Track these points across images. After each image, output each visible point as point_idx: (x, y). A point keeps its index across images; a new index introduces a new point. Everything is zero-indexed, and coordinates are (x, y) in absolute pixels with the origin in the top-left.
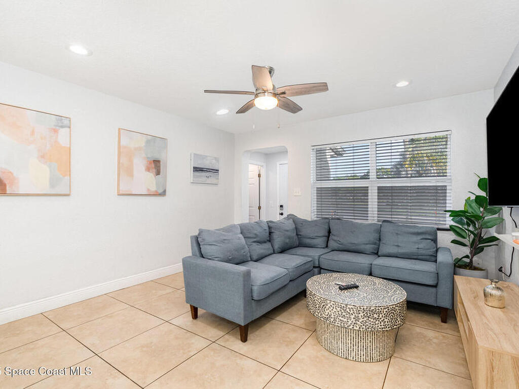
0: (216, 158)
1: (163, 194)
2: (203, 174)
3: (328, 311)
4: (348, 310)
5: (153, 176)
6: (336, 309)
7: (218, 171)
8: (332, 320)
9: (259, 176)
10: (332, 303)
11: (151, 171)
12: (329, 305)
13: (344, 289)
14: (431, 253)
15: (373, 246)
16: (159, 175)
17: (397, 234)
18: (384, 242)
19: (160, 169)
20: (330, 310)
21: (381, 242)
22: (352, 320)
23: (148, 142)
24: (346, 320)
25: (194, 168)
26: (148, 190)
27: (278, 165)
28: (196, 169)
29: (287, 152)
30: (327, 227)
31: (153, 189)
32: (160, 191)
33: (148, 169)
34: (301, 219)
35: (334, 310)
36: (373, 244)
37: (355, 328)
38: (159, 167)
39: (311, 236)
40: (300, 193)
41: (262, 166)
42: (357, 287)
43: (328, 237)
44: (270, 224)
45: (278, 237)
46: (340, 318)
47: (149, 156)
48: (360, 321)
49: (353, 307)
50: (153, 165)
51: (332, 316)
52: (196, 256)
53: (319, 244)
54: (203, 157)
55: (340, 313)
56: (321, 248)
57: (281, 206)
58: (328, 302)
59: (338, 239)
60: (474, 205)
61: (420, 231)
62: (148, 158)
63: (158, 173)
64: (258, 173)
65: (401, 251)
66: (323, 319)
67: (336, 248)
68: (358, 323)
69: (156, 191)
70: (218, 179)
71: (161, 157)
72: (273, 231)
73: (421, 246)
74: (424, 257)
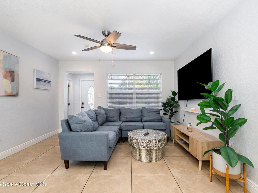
0: (49, 74)
1: (17, 95)
2: (42, 83)
3: (145, 144)
4: (153, 142)
5: (9, 82)
6: (149, 143)
7: (50, 82)
8: (147, 147)
9: (69, 86)
10: (147, 140)
11: (7, 78)
12: (145, 142)
13: (146, 135)
14: (160, 119)
15: (140, 118)
16: (14, 81)
17: (149, 112)
18: (144, 116)
19: (14, 78)
20: (146, 143)
21: (143, 116)
22: (155, 145)
23: (5, 57)
24: (152, 146)
25: (37, 79)
26: (6, 92)
27: (80, 81)
28: (38, 80)
29: (94, 74)
30: (119, 111)
31: (9, 91)
32: (15, 93)
33: (5, 77)
34: (106, 109)
35: (148, 143)
36: (139, 117)
37: (156, 148)
38: (14, 76)
39: (113, 116)
40: (101, 96)
41: (70, 81)
42: (149, 133)
43: (120, 116)
44: (95, 111)
45: (101, 118)
46: (150, 146)
47: (6, 67)
48: (157, 145)
49: (155, 140)
50: (9, 74)
51: (147, 146)
52: (67, 131)
53: (117, 120)
54: (42, 73)
55: (150, 144)
56: (118, 121)
57: (83, 103)
58: (145, 140)
59: (126, 116)
60: (171, 100)
61: (156, 110)
62: (5, 68)
63: (13, 80)
64: (68, 85)
65: (151, 119)
66: (142, 148)
67: (124, 121)
68: (157, 146)
69: (11, 93)
70: (50, 87)
71: (15, 69)
72: (97, 115)
73: (157, 116)
74: (158, 120)
